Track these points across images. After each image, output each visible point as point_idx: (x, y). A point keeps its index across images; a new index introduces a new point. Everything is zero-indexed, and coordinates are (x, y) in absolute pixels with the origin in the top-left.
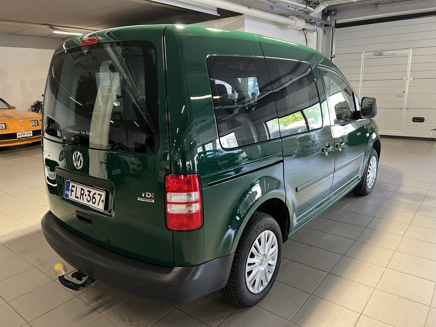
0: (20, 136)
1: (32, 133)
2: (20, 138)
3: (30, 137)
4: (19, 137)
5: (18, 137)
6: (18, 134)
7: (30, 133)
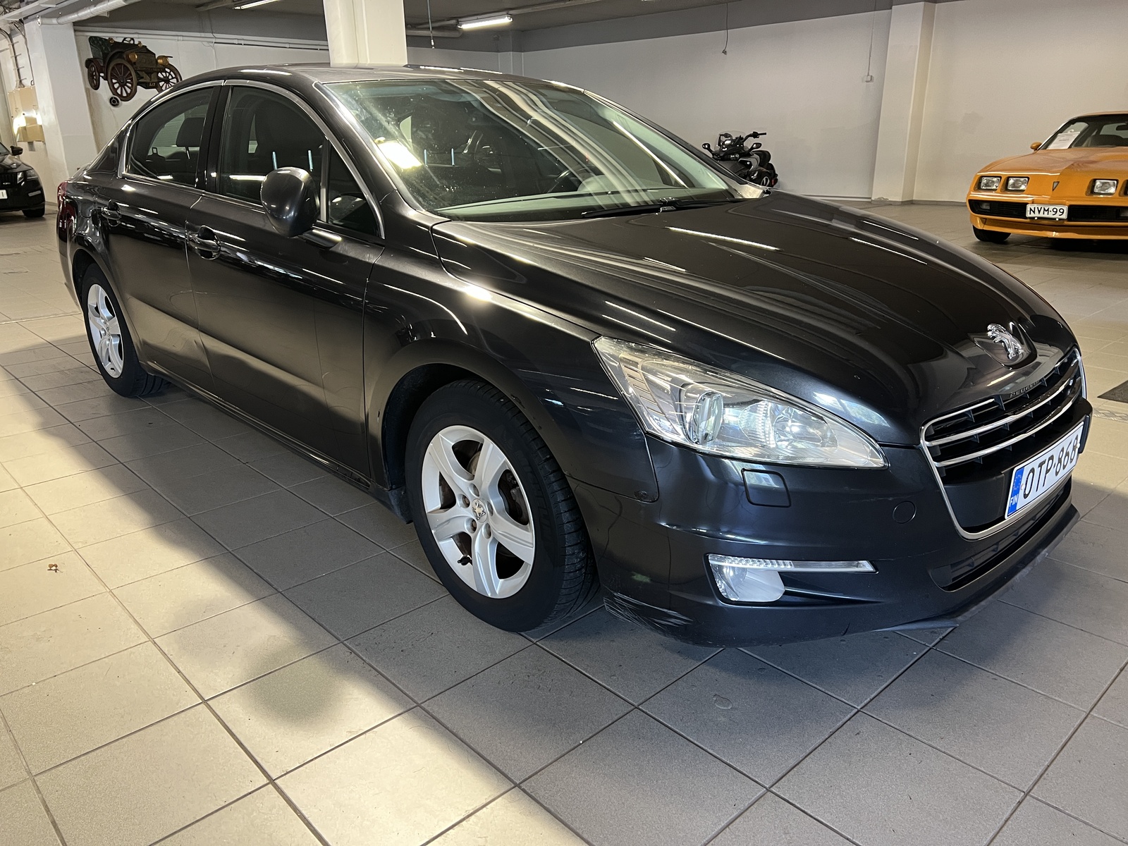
0: (1034, 212)
1: (1066, 212)
2: (1034, 218)
3: (1060, 219)
4: (1032, 215)
5: (1028, 215)
6: (1028, 207)
7: (1062, 211)
